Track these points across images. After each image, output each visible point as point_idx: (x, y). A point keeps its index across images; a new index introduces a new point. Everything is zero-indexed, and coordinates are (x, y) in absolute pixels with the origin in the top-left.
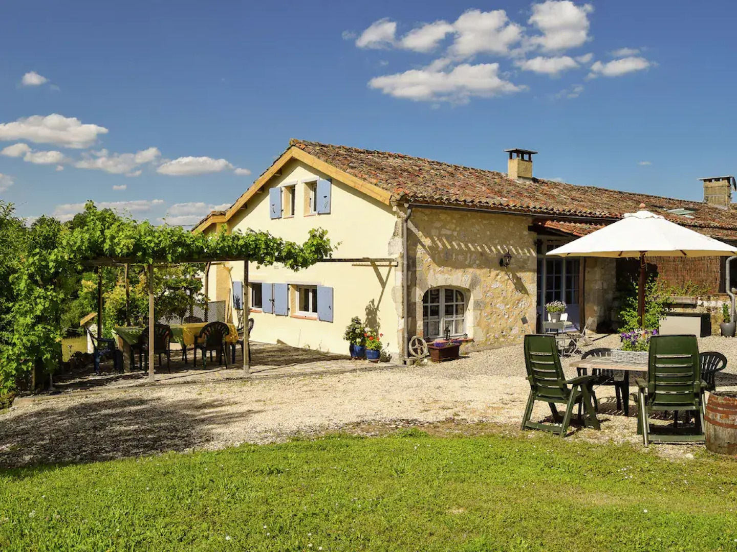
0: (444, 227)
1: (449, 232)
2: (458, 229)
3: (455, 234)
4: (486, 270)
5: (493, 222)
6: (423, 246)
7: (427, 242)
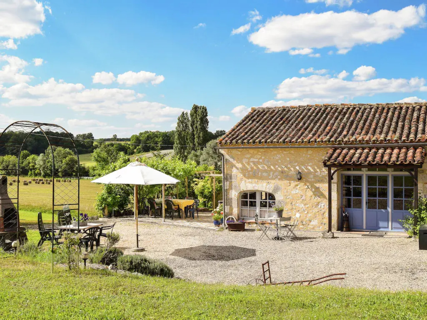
0: (251, 157)
1: (256, 160)
2: (263, 158)
3: (261, 161)
4: (286, 182)
5: (292, 152)
6: (237, 168)
7: (239, 165)
